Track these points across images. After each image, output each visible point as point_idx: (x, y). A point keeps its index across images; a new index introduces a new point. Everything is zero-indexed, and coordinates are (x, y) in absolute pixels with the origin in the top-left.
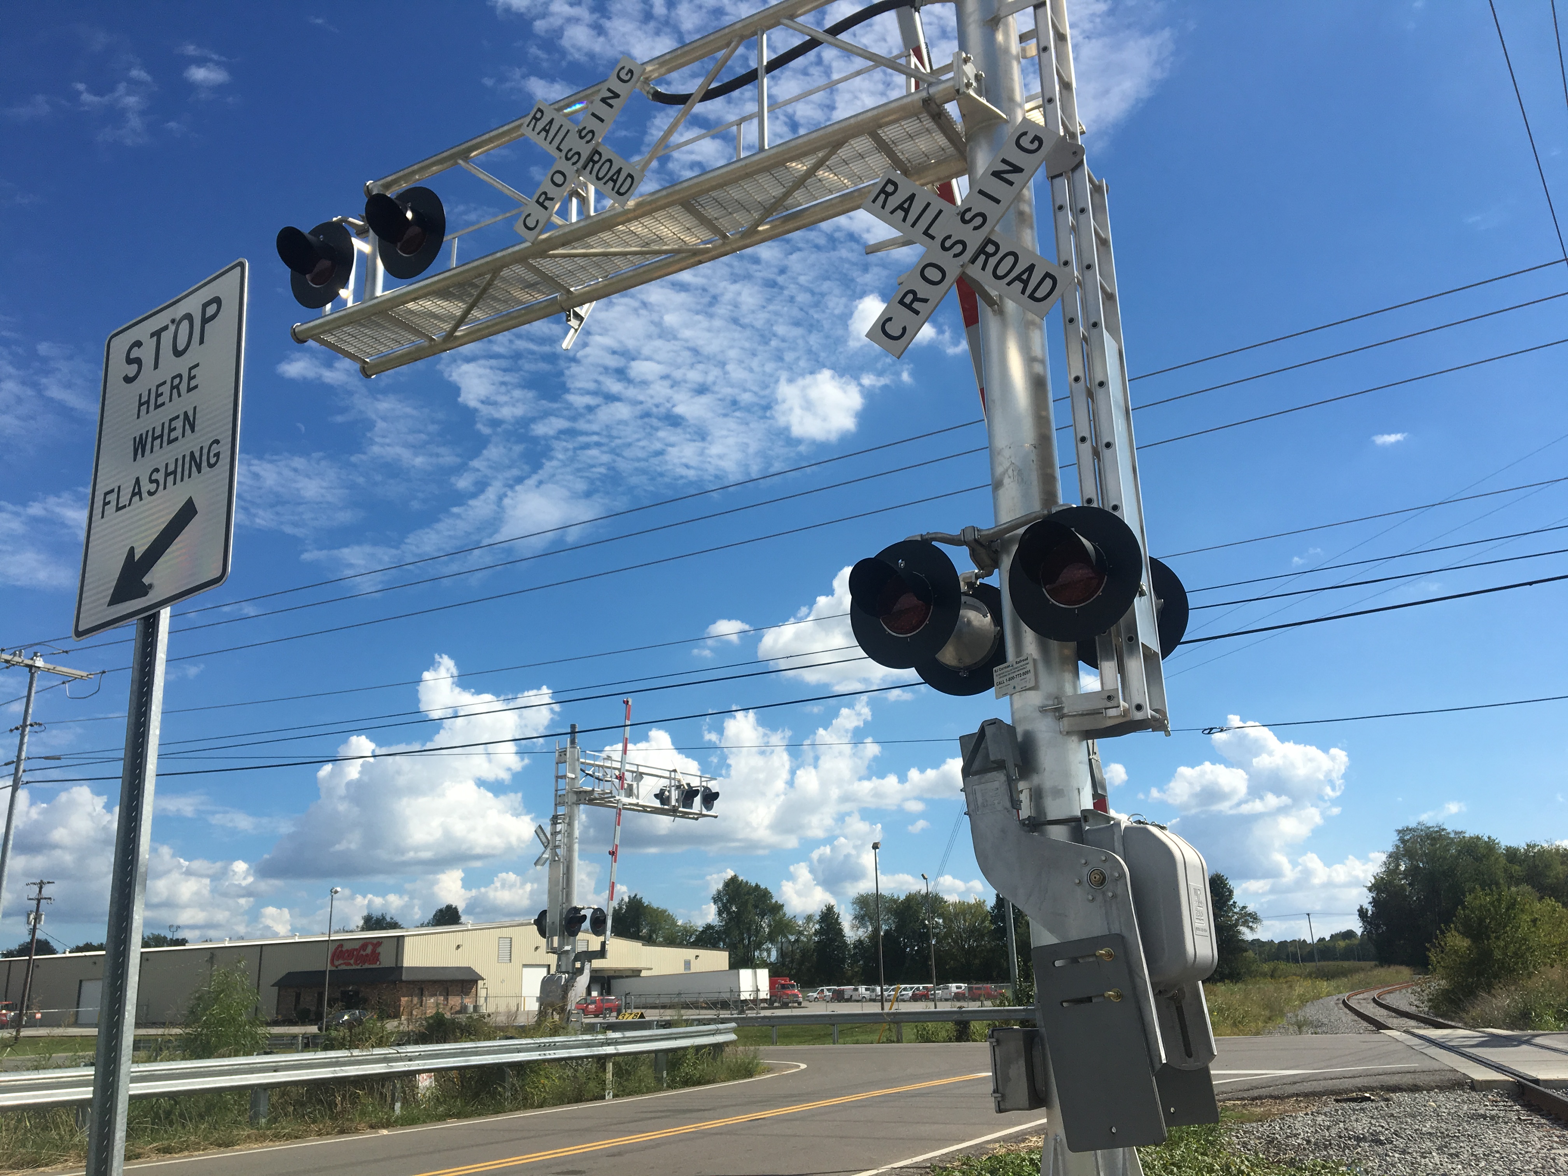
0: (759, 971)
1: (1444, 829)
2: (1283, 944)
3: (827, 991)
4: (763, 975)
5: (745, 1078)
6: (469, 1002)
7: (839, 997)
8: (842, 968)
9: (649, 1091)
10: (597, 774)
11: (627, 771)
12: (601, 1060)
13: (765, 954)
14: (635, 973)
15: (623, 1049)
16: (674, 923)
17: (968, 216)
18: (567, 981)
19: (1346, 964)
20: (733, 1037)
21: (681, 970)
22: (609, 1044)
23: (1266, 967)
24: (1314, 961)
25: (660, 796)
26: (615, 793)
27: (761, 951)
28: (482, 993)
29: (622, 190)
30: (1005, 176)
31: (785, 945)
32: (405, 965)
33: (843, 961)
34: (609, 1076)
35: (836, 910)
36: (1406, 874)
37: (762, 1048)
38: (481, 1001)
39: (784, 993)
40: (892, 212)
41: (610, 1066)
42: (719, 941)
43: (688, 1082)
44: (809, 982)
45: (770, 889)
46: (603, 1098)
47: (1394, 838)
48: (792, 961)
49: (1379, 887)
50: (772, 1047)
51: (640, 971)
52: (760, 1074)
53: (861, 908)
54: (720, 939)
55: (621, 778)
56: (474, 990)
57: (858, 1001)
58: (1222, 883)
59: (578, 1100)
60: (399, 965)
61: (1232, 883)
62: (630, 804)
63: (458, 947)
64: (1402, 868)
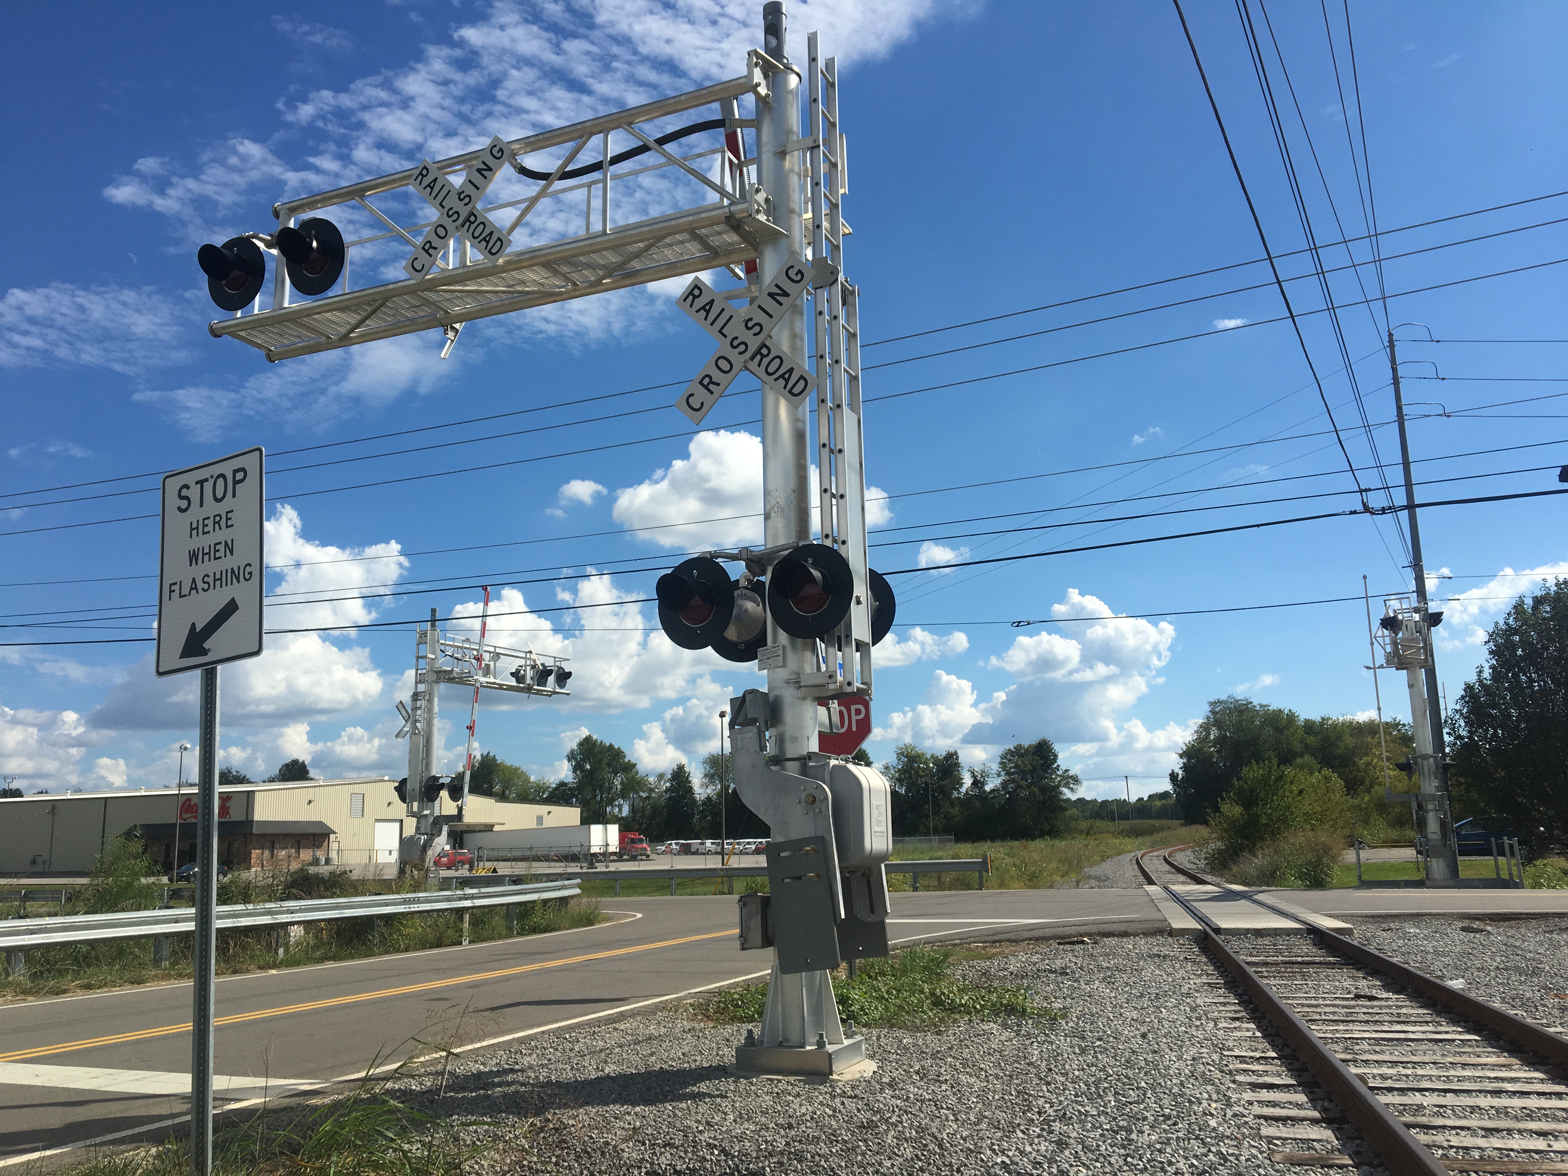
0: (609, 826)
1: (1251, 703)
2: (1105, 803)
3: (674, 845)
4: (613, 830)
5: (586, 926)
6: (321, 855)
7: (686, 850)
8: (690, 823)
9: (501, 937)
10: (456, 655)
11: (485, 651)
12: (460, 912)
13: (617, 809)
14: (488, 828)
15: (478, 902)
16: (527, 780)
17: (750, 324)
18: (426, 842)
19: (1157, 823)
20: (577, 891)
21: (534, 825)
22: (466, 899)
23: (1084, 825)
24: (1129, 819)
25: (516, 675)
26: (473, 671)
27: (612, 806)
28: (334, 846)
29: (493, 251)
30: (777, 297)
31: (637, 801)
32: (256, 819)
33: (692, 816)
34: (466, 925)
35: (686, 769)
36: (1216, 742)
37: (604, 899)
38: (333, 855)
39: (633, 847)
40: (697, 311)
41: (467, 917)
42: (572, 797)
43: (535, 930)
44: (657, 837)
45: (623, 749)
46: (460, 943)
47: (1207, 709)
48: (642, 817)
49: (1190, 754)
50: (615, 899)
51: (493, 826)
52: (600, 922)
53: (712, 768)
54: (573, 796)
55: (478, 659)
56: (325, 843)
57: (703, 854)
58: (1048, 747)
59: (439, 945)
60: (250, 819)
61: (1057, 747)
62: (487, 683)
63: (310, 802)
64: (1212, 737)
